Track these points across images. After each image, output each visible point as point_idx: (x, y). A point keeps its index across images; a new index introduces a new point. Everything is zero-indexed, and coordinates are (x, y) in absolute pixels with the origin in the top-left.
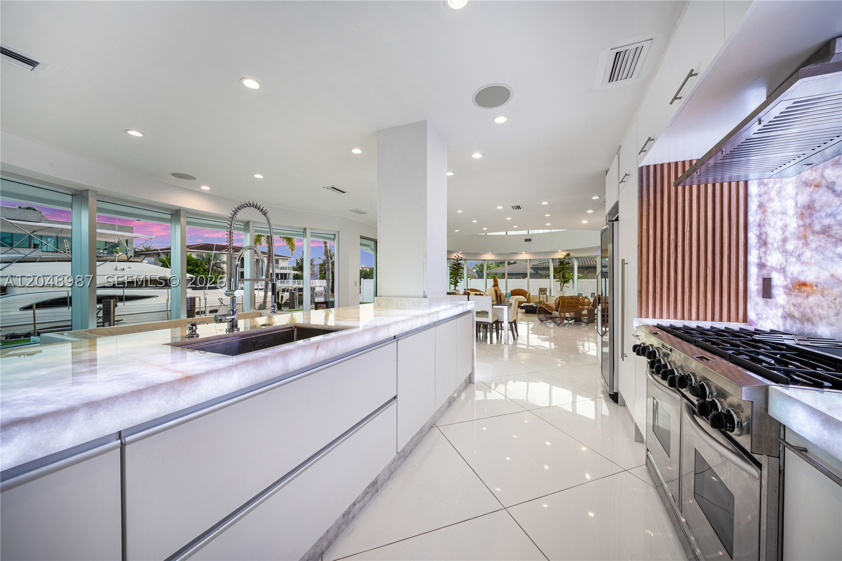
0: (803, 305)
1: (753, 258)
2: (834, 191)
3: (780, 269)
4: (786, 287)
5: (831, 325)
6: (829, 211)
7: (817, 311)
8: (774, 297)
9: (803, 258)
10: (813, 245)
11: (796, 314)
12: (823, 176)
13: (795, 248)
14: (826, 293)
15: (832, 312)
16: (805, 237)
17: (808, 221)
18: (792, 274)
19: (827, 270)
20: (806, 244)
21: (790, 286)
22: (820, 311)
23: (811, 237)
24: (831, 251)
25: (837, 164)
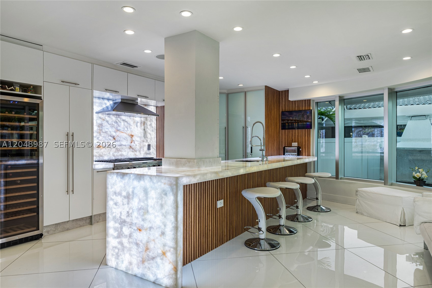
2: (108, 123)
5: (108, 156)
6: (107, 128)
9: (99, 139)
10: (103, 136)
11: (97, 155)
12: (105, 118)
13: (97, 135)
15: (108, 153)
16: (100, 133)
17: (101, 129)
20: (100, 135)
22: (105, 153)
23: (102, 133)
25: (109, 117)
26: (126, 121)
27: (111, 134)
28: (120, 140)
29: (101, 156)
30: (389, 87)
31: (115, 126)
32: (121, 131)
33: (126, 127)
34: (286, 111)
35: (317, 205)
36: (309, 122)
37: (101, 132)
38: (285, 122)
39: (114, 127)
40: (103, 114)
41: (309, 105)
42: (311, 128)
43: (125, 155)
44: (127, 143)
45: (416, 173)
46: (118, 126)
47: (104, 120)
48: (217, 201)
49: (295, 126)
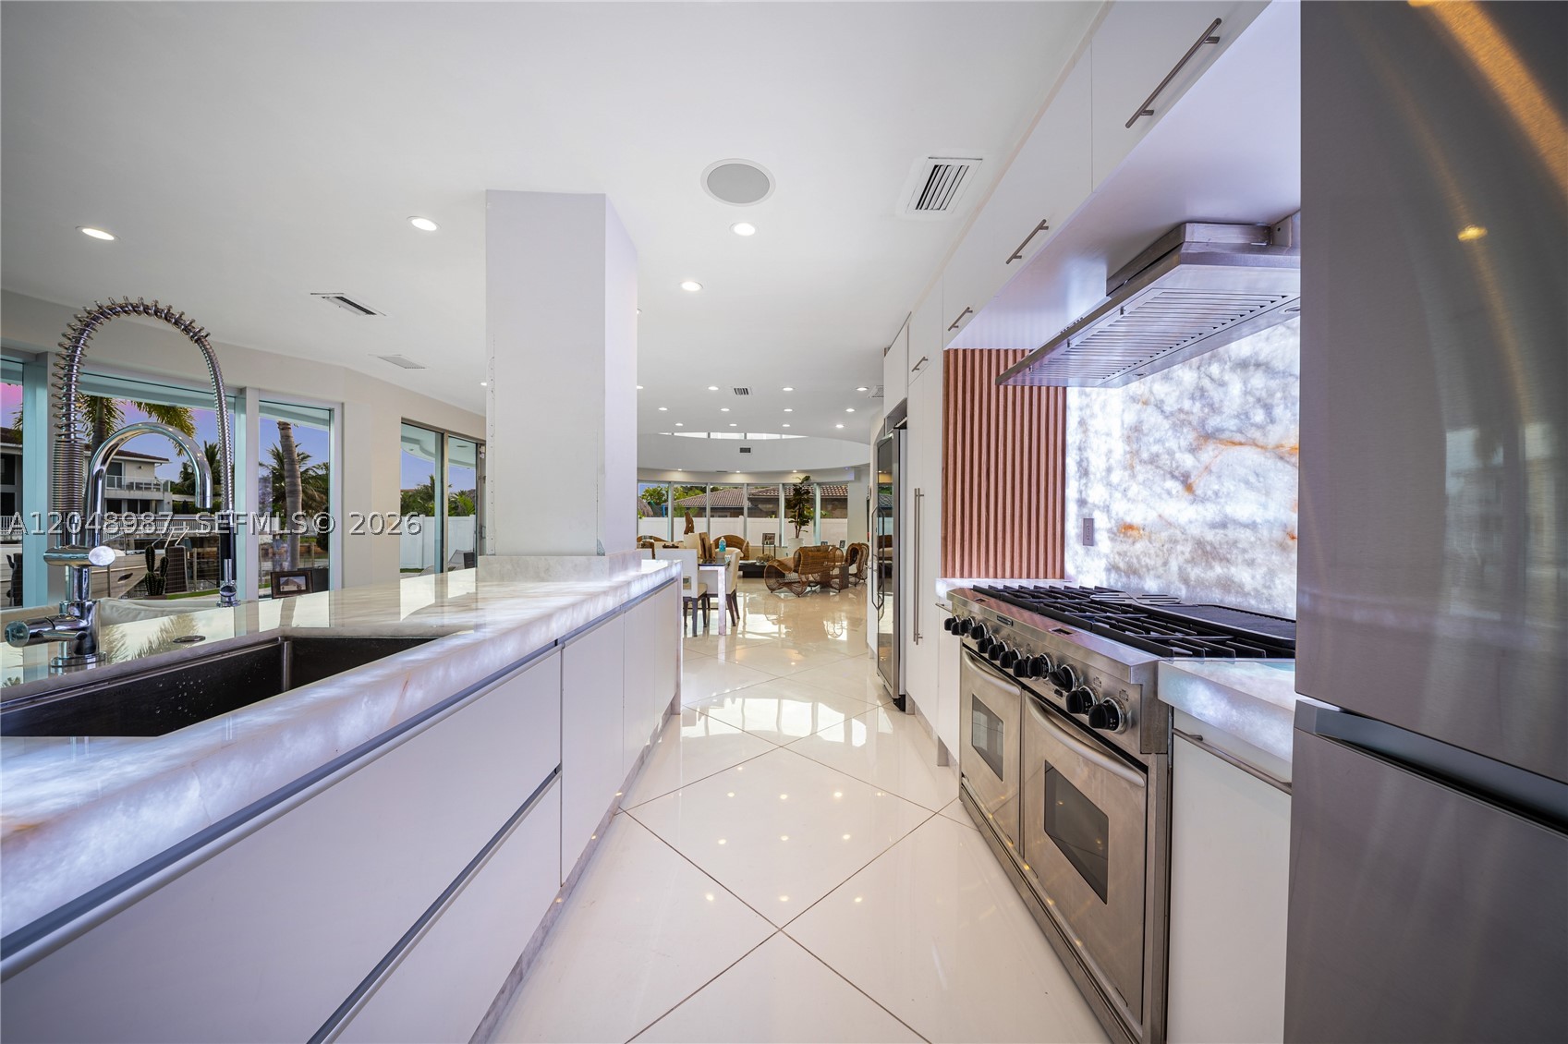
0: (1129, 554)
1: (1072, 493)
2: (1162, 411)
3: (1104, 508)
4: (1110, 531)
5: (1159, 577)
6: (1157, 435)
7: (1145, 560)
8: (1097, 544)
9: (1131, 494)
10: (1141, 478)
11: (1122, 565)
12: (1151, 392)
13: (1121, 480)
14: (1153, 538)
15: (1160, 562)
16: (1132, 467)
17: (1135, 446)
18: (1117, 514)
19: (1154, 509)
20: (1133, 476)
21: (1115, 529)
22: (1148, 561)
23: (1138, 467)
24: (1159, 485)
25: (1167, 378)
26: (1258, 365)
27: (1174, 466)
28: (1216, 494)
29: (1132, 570)
31: (1191, 418)
32: (1226, 435)
33: (1259, 400)
37: (1136, 461)
39: (1190, 423)
43: (1248, 588)
44: (1265, 506)
46: (1206, 410)
47: (1146, 403)
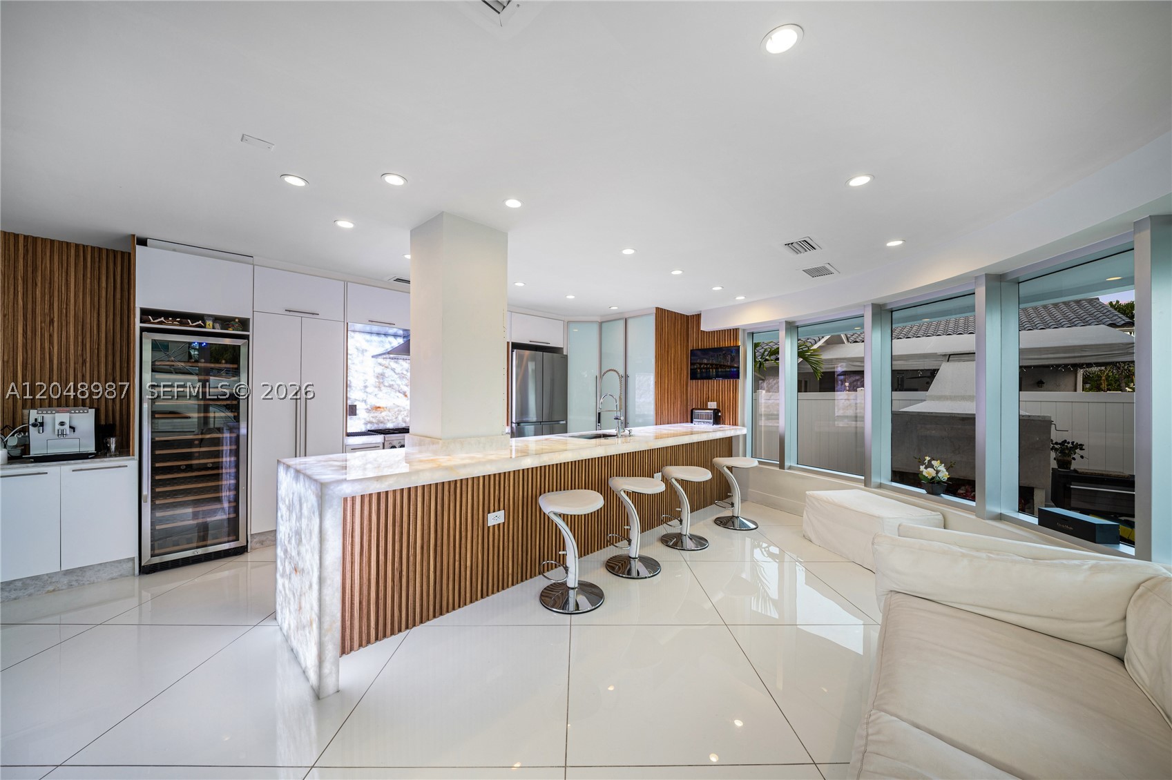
0: (378, 417)
3: (363, 401)
4: (367, 409)
5: (394, 423)
6: (393, 379)
7: (386, 418)
8: (358, 415)
9: (378, 396)
10: (384, 391)
11: (374, 421)
12: (390, 364)
13: (373, 391)
14: (391, 411)
15: (394, 418)
16: (379, 387)
17: (381, 381)
18: (372, 403)
19: (392, 402)
20: (381, 390)
21: (370, 409)
22: (388, 418)
23: (383, 388)
24: (394, 395)
25: (396, 362)
27: (400, 389)
29: (380, 422)
30: (874, 302)
34: (698, 350)
35: (733, 516)
36: (735, 367)
37: (381, 386)
38: (695, 367)
40: (386, 358)
41: (736, 338)
42: (739, 378)
45: (926, 468)
47: (387, 367)
48: (489, 513)
49: (711, 374)
